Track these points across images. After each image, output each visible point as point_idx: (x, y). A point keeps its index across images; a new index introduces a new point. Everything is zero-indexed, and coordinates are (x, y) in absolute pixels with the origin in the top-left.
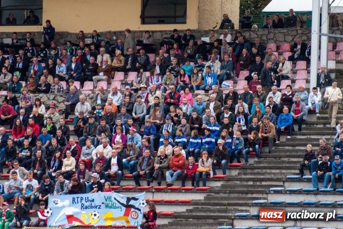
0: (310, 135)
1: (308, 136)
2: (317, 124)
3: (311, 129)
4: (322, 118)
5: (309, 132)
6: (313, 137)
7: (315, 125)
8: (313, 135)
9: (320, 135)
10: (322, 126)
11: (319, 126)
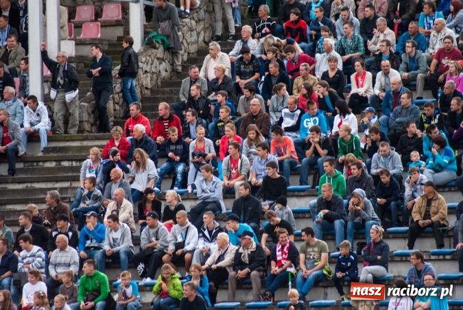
0: (31, 182)
1: (29, 185)
2: (44, 161)
3: (33, 171)
4: (54, 150)
5: (30, 176)
6: (37, 185)
7: (41, 164)
8: (38, 182)
9: (51, 181)
10: (53, 164)
11: (48, 165)
